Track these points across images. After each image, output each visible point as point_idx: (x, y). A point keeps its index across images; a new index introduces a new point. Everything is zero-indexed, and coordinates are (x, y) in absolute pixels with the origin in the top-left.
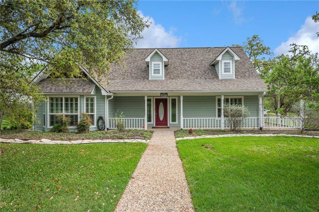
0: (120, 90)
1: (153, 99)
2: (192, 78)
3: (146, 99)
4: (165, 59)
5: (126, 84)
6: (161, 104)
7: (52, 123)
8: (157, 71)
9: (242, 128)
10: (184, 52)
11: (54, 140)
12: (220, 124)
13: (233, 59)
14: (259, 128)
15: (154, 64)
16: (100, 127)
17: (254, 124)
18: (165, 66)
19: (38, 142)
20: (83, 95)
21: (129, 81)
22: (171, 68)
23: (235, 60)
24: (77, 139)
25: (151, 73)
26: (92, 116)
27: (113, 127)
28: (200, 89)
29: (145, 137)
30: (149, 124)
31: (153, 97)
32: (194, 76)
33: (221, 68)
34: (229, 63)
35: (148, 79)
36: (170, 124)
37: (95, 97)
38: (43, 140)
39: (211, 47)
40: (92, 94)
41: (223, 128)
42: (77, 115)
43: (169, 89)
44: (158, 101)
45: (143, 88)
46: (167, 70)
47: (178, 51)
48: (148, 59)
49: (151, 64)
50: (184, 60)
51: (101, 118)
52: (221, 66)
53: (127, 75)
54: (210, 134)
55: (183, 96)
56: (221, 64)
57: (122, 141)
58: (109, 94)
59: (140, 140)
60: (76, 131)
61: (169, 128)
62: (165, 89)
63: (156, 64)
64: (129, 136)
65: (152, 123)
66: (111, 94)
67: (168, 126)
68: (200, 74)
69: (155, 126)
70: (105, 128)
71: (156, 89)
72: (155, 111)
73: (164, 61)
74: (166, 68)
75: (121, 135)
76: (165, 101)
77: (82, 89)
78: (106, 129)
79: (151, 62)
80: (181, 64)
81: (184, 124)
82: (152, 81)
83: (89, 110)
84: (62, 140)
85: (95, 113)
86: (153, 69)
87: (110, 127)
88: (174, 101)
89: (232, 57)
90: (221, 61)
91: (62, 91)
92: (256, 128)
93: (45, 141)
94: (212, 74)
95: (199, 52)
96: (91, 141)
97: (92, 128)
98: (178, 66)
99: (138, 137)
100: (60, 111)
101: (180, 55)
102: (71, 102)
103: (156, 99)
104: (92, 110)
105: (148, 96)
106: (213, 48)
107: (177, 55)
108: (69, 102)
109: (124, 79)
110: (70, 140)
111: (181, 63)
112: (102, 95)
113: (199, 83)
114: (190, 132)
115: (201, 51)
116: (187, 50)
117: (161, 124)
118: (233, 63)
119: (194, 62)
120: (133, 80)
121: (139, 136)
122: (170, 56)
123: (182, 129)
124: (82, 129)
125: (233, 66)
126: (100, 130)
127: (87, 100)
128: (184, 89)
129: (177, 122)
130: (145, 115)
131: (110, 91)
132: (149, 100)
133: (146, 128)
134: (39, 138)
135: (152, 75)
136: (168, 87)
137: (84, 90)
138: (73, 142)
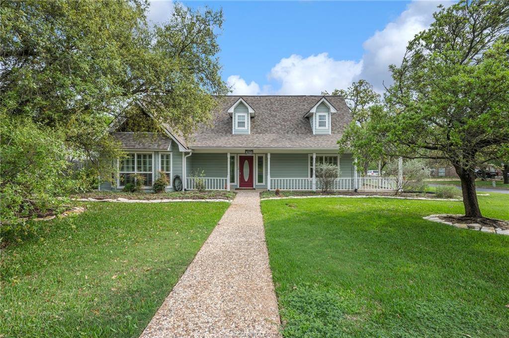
0: (199, 146)
1: (237, 157)
2: (282, 132)
3: (229, 156)
4: (251, 111)
5: (206, 138)
6: (246, 162)
7: (122, 183)
8: (241, 124)
9: (335, 190)
10: (275, 102)
11: (131, 199)
12: (311, 186)
13: (329, 111)
14: (354, 189)
15: (238, 116)
16: (177, 188)
17: (349, 186)
18: (252, 118)
19: (115, 200)
20: (158, 151)
21: (209, 135)
22: (258, 121)
23: (331, 113)
24: (155, 199)
25: (235, 126)
26: (168, 175)
27: (191, 188)
28: (290, 146)
29: (227, 197)
30: (232, 185)
31: (236, 154)
32: (285, 130)
33: (316, 121)
34: (325, 116)
35: (231, 133)
36: (256, 186)
37: (171, 154)
38: (119, 199)
39: (307, 95)
40: (168, 150)
41: (314, 189)
42: (152, 174)
43: (255, 146)
44: (242, 159)
45: (226, 143)
46: (254, 122)
47: (267, 100)
48: (231, 110)
49: (235, 116)
50: (274, 111)
51: (177, 178)
52: (316, 119)
53: (207, 128)
54: (298, 195)
55: (271, 154)
56: (316, 116)
57: (203, 200)
58: (187, 151)
59: (222, 200)
60: (152, 191)
61: (255, 189)
62: (250, 146)
63: (240, 116)
64: (210, 196)
65: (235, 184)
66: (190, 151)
67: (254, 187)
68: (292, 128)
69: (238, 187)
70: (182, 189)
71: (241, 146)
72: (238, 171)
73: (251, 113)
74: (253, 120)
75: (202, 194)
76: (250, 159)
77: (157, 145)
78: (183, 190)
79: (235, 114)
80: (270, 115)
81: (271, 186)
82: (236, 135)
83: (165, 168)
84: (139, 199)
85: (171, 172)
86: (237, 121)
87: (188, 188)
88: (260, 159)
89: (329, 109)
90: (316, 114)
91: (134, 146)
92: (350, 189)
93: (122, 200)
94: (305, 128)
95: (292, 101)
96: (171, 200)
97: (169, 187)
98: (266, 118)
99: (220, 197)
100: (131, 170)
101: (269, 105)
102: (144, 159)
103: (240, 156)
104: (168, 169)
105: (231, 153)
106: (309, 96)
107: (266, 104)
108: (142, 160)
109: (203, 132)
110: (148, 199)
111: (270, 114)
112: (180, 151)
113: (289, 139)
114: (277, 193)
115: (295, 100)
116: (278, 98)
117: (246, 185)
118: (329, 116)
119: (286, 114)
120: (214, 134)
121: (221, 196)
122: (257, 105)
123: (269, 190)
124: (159, 188)
125: (329, 119)
126: (177, 191)
127: (162, 157)
128: (272, 145)
129: (264, 183)
130: (227, 175)
131: (188, 148)
132: (232, 158)
133: (229, 189)
134: (115, 197)
135: (236, 128)
136: (253, 143)
137: (159, 145)
138: (151, 201)
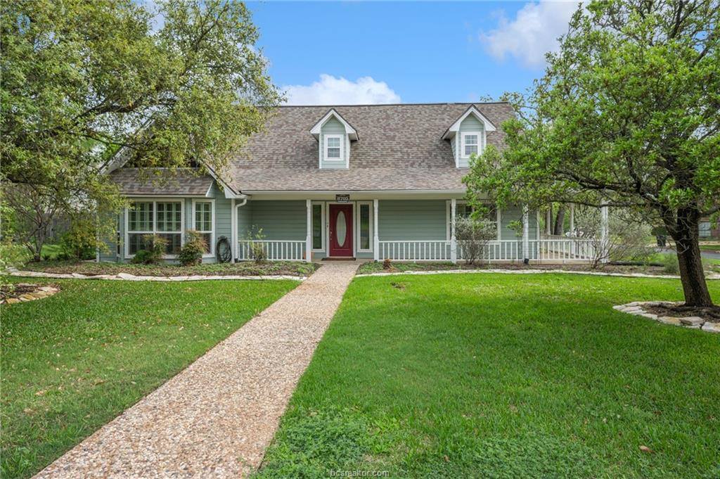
0: (259, 188)
1: (326, 206)
2: (403, 165)
3: (309, 205)
4: (349, 130)
5: (273, 177)
6: (341, 215)
7: (133, 249)
8: (334, 152)
9: (490, 261)
10: (393, 114)
11: (140, 275)
12: (449, 254)
13: (483, 129)
14: (523, 259)
15: (329, 139)
16: (222, 257)
17: (514, 254)
18: (353, 141)
19: (113, 277)
20: (191, 198)
21: (280, 170)
22: (363, 147)
23: (487, 132)
24: (180, 275)
25: (323, 156)
26: (207, 237)
27: (246, 257)
28: (410, 187)
29: (299, 272)
30: (315, 253)
31: (324, 202)
32: (408, 161)
33: (460, 146)
34: (475, 137)
35: (317, 167)
36: (357, 253)
37: (213, 202)
38: (120, 275)
39: (448, 102)
40: (206, 196)
41: (454, 260)
42: (180, 235)
43: (352, 188)
44: (334, 210)
45: (303, 185)
46: (356, 149)
47: (381, 111)
48: (317, 130)
49: (323, 139)
50: (391, 130)
51: (223, 241)
52: (460, 142)
53: (277, 159)
54: (423, 269)
55: (379, 201)
56: (460, 138)
57: (258, 278)
58: (238, 197)
59: (290, 277)
60: (178, 262)
61: (355, 259)
62: (344, 188)
63: (332, 139)
64: (271, 270)
65: (322, 250)
66: (242, 196)
67: (354, 256)
68: (420, 158)
69: (328, 256)
70: (230, 259)
71: (327, 187)
72: (328, 229)
73: (349, 134)
74: (355, 145)
75: (258, 268)
76: (348, 210)
77: (189, 187)
78: (233, 261)
79: (323, 135)
80: (384, 137)
81: (381, 254)
82: (324, 171)
83: (202, 226)
84: (153, 275)
85: (213, 232)
86: (326, 147)
87: (241, 257)
88: (365, 211)
89: (483, 125)
90: (460, 133)
91: (152, 190)
92: (517, 259)
93: (124, 276)
94: (443, 158)
95: (423, 112)
96: (204, 277)
97: (208, 257)
98: (378, 142)
99: (286, 272)
100: (148, 227)
101: (383, 119)
102: (169, 210)
103: (330, 205)
104: (207, 227)
105: (312, 201)
106: (452, 104)
107: (378, 119)
108: (165, 211)
109: (270, 167)
110: (167, 275)
111: (385, 135)
112: (227, 197)
113: (413, 176)
114: (386, 265)
115: (427, 111)
116: (400, 109)
117: (342, 252)
118: (482, 137)
119: (411, 134)
120: (288, 169)
121: (289, 270)
122: (363, 121)
123: (376, 261)
124: (189, 258)
125: (482, 142)
126: (222, 262)
127: (198, 207)
128: (380, 187)
129: (370, 250)
130: (306, 235)
131: (240, 192)
132: (317, 210)
133: (309, 259)
134: (115, 272)
135: (324, 159)
136: (350, 183)
137: (192, 189)
138: (172, 278)
